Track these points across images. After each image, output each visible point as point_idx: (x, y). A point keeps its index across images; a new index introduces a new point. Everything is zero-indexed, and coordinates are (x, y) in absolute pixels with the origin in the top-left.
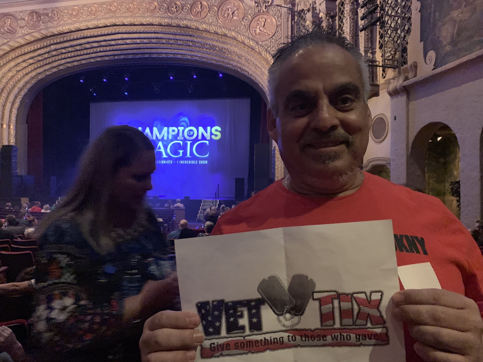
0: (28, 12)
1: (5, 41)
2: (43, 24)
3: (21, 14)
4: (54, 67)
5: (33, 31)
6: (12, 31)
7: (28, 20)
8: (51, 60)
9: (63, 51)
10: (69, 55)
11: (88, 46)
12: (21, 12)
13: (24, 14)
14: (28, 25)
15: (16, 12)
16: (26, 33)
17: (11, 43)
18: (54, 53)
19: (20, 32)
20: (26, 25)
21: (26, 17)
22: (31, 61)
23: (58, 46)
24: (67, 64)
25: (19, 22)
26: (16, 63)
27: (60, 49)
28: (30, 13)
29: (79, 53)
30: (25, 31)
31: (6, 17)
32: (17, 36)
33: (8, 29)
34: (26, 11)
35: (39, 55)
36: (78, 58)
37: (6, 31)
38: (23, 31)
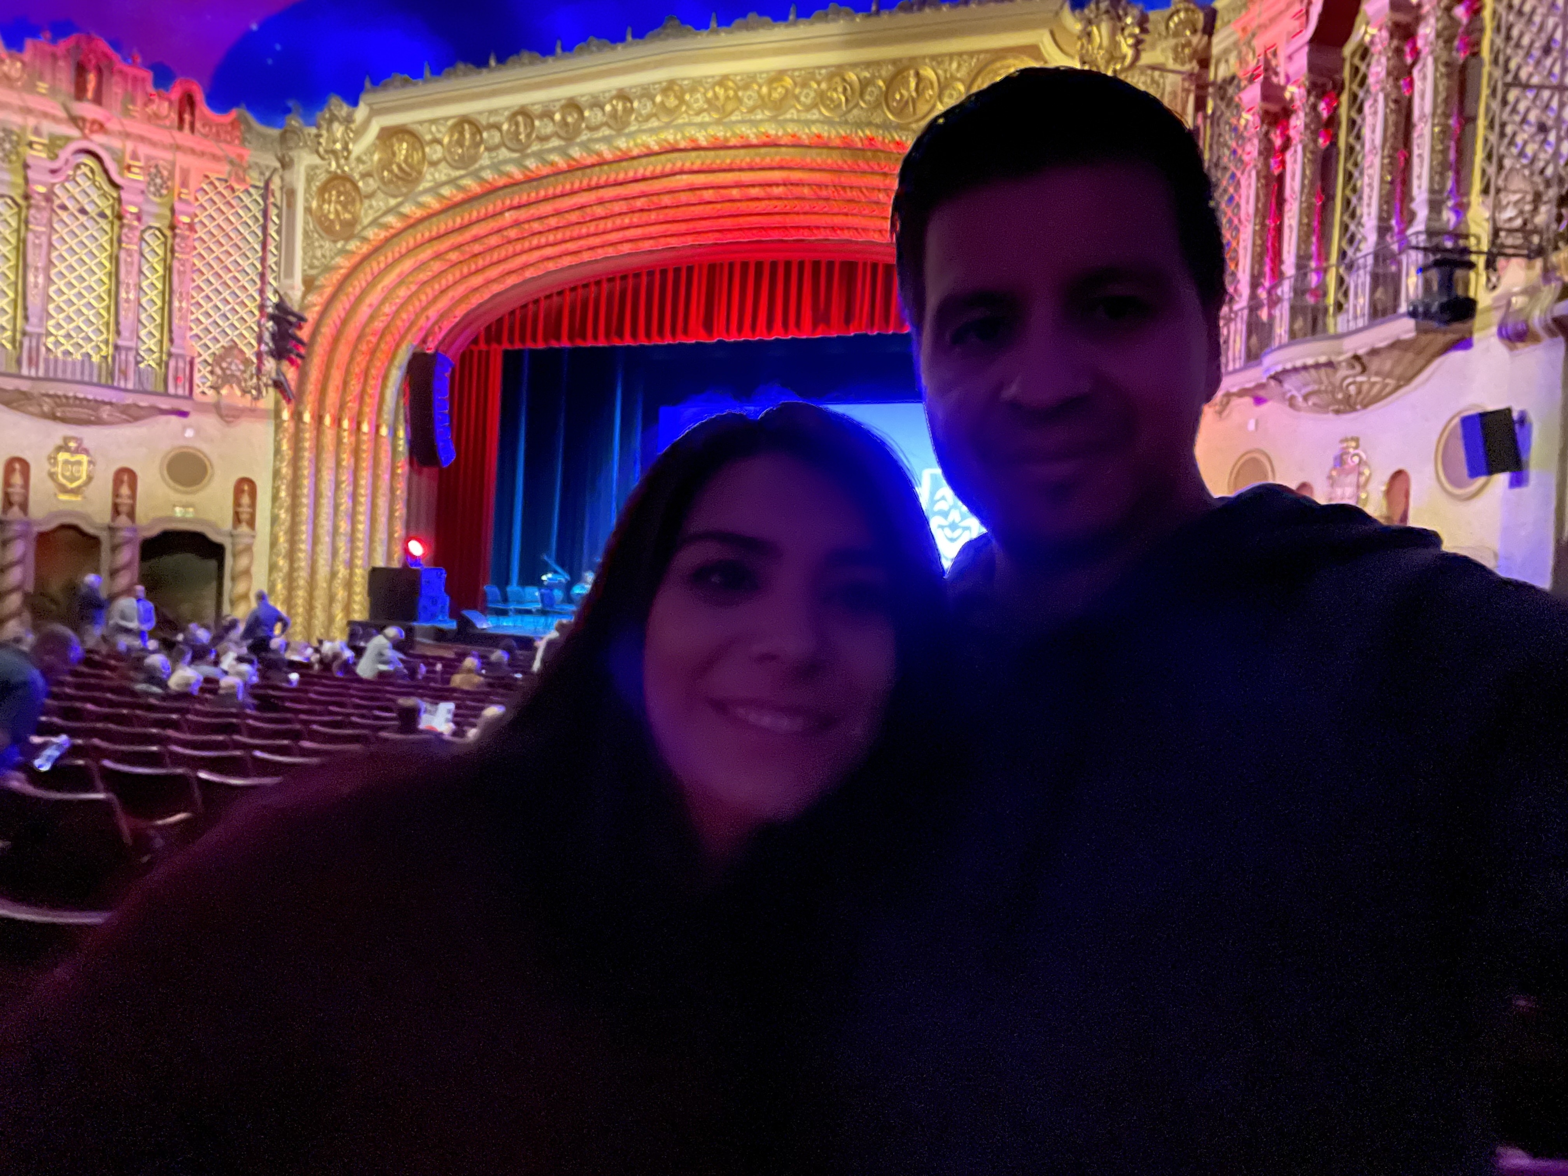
0: (450, 123)
1: (393, 202)
2: (486, 154)
3: (433, 128)
4: (510, 273)
5: (462, 172)
6: (409, 174)
7: (450, 142)
8: (503, 252)
9: (536, 226)
10: (551, 237)
11: (599, 211)
12: (433, 121)
13: (443, 129)
14: (449, 158)
15: (421, 123)
16: (444, 179)
17: (406, 209)
18: (512, 233)
19: (429, 177)
20: (444, 159)
21: (444, 136)
22: (454, 256)
23: (523, 214)
24: (546, 263)
25: (427, 149)
26: (418, 263)
27: (528, 221)
28: (455, 126)
29: (576, 231)
30: (443, 173)
31: (396, 137)
32: (421, 188)
34: (447, 119)
35: (476, 239)
36: (571, 246)
37: (397, 176)
38: (437, 175)
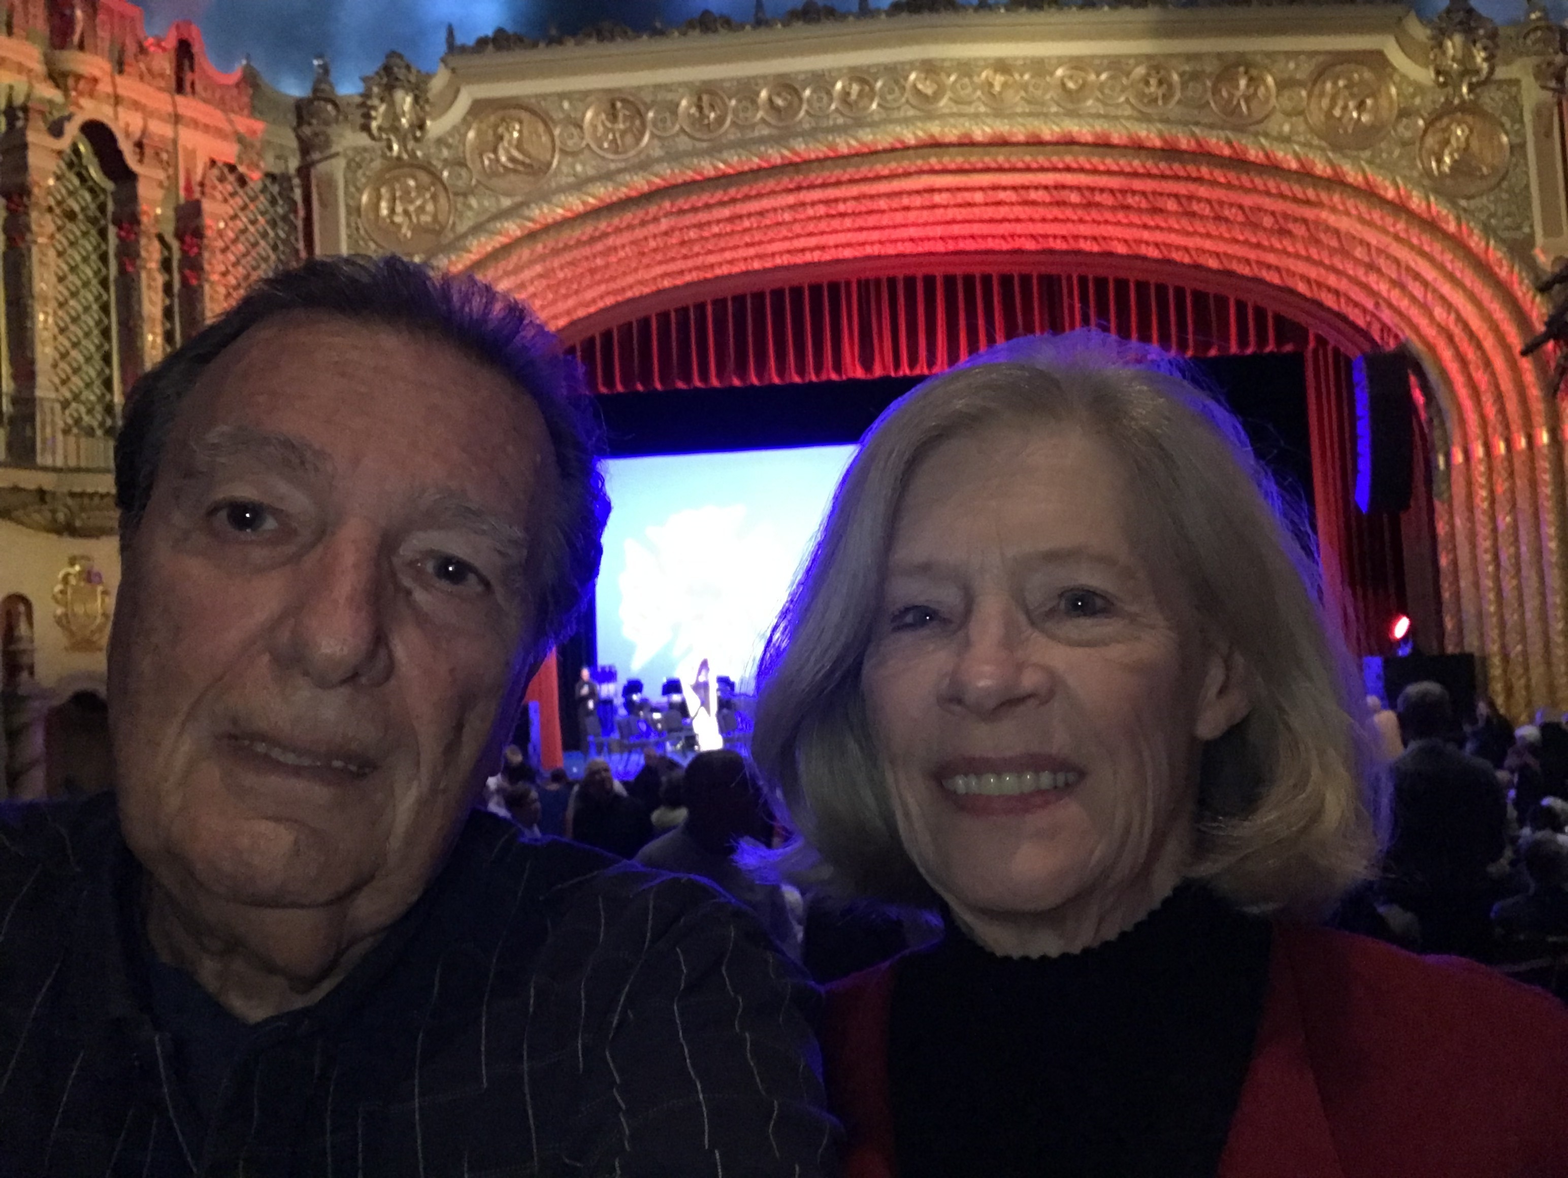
0: (593, 98)
1: (506, 202)
2: (656, 141)
3: (566, 105)
5: (621, 165)
7: (594, 125)
8: (623, 268)
9: (693, 234)
10: (698, 248)
12: (562, 96)
13: (581, 107)
14: (593, 146)
15: (544, 97)
16: (591, 172)
18: (654, 243)
19: (565, 170)
20: (588, 146)
21: (584, 115)
23: (687, 220)
25: (557, 132)
27: (687, 228)
28: (602, 101)
29: (734, 240)
30: (587, 165)
31: (500, 113)
32: (554, 185)
33: (512, 159)
34: (585, 93)
35: (606, 251)
37: (505, 167)
38: (579, 168)
